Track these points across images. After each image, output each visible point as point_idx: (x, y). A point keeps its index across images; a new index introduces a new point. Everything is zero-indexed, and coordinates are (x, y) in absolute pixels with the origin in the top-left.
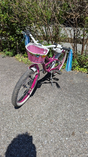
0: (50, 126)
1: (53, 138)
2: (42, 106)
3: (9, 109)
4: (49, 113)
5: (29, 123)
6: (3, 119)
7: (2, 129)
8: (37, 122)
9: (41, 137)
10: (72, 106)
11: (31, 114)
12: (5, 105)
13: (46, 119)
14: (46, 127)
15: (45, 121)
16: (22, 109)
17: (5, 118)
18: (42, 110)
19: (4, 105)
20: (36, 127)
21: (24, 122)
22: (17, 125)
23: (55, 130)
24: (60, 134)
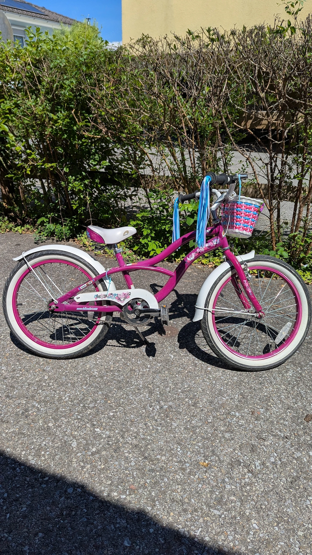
0: (255, 427)
1: (276, 455)
2: (214, 378)
3: (120, 388)
4: (242, 394)
5: (193, 422)
6: (112, 414)
7: (121, 440)
8: (214, 417)
9: (239, 454)
10: (301, 374)
11: (191, 399)
12: (102, 377)
13: (238, 408)
14: (246, 428)
15: (237, 414)
16: (159, 387)
17: (116, 412)
18: (218, 387)
19: (99, 379)
20: (215, 430)
21: (177, 419)
22: (159, 428)
23: (275, 436)
24: (289, 443)
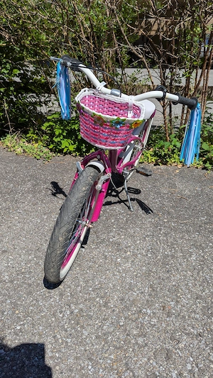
0: (168, 325)
1: (192, 360)
2: (124, 270)
3: (30, 293)
4: (151, 286)
5: (105, 327)
6: (18, 328)
7: (27, 362)
8: (125, 318)
9: (154, 364)
10: (203, 257)
11: (102, 297)
12: (12, 282)
13: (149, 304)
14: (158, 328)
15: (149, 311)
16: (70, 287)
17: (24, 325)
18: (128, 280)
19: (9, 285)
20: (128, 335)
21: (88, 325)
22: (69, 340)
23: (188, 334)
24: (203, 342)
